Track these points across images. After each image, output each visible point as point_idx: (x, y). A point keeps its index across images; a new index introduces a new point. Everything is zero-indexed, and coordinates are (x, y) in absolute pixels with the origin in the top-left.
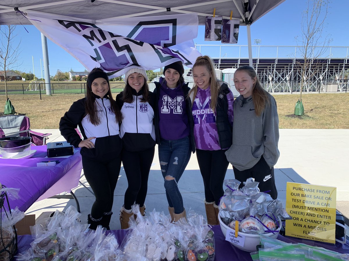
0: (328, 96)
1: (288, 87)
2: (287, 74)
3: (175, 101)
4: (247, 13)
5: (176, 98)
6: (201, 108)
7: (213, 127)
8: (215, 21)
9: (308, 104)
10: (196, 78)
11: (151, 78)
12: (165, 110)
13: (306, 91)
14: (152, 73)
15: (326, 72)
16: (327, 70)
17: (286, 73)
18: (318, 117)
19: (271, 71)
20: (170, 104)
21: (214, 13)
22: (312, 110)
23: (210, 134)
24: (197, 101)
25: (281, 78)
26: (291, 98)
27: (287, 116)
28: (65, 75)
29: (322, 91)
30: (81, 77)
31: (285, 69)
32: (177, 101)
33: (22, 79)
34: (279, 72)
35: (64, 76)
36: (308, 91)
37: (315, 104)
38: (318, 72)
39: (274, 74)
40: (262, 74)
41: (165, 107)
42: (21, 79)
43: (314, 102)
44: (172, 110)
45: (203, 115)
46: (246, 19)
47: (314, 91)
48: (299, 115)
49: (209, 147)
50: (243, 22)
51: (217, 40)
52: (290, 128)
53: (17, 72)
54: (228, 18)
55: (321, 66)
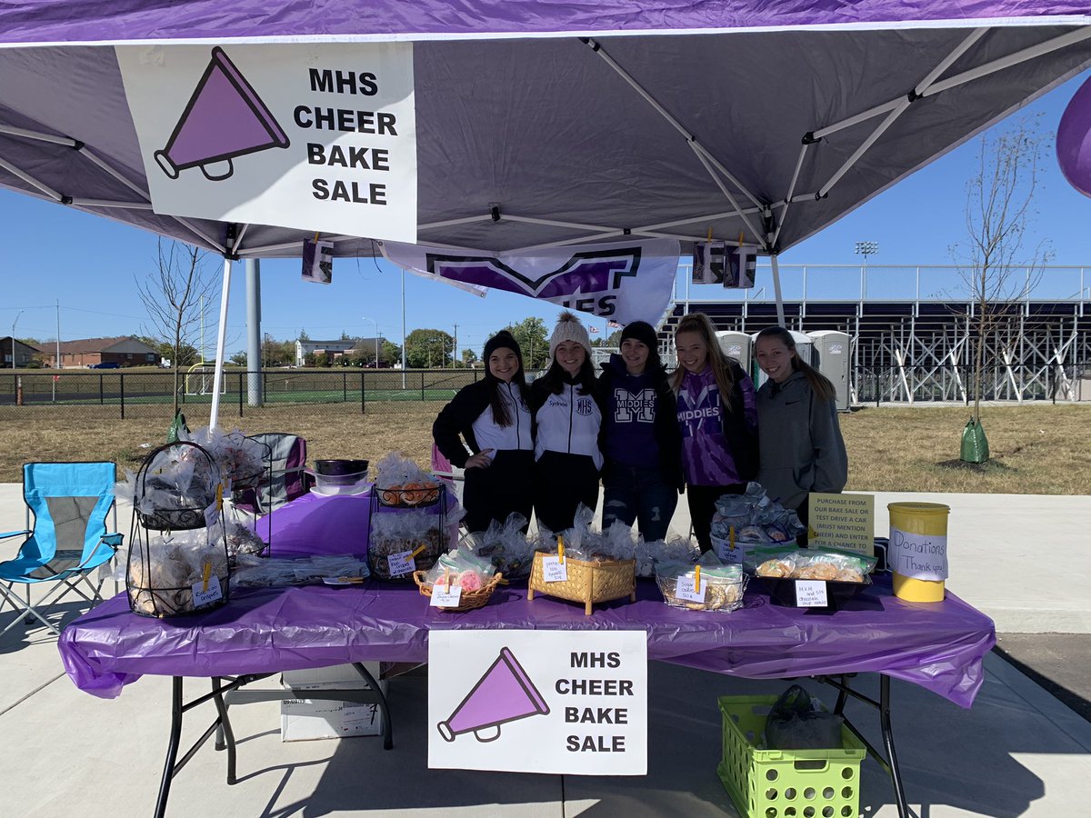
0: (1081, 412)
1: (958, 387)
2: (952, 347)
3: (641, 398)
4: (770, 235)
5: (644, 392)
6: (694, 407)
7: (718, 441)
8: (712, 249)
9: (1011, 433)
10: (683, 354)
11: (538, 358)
12: (623, 416)
13: (1014, 397)
14: (541, 344)
15: (1073, 341)
16: (1075, 333)
17: (949, 344)
18: (1031, 468)
19: (902, 337)
20: (630, 404)
21: (710, 236)
22: (1019, 449)
23: (712, 455)
24: (685, 394)
25: (934, 358)
26: (962, 418)
27: (940, 463)
28: (285, 348)
29: (1066, 398)
30: (329, 355)
31: (945, 330)
32: (644, 399)
33: (161, 361)
34: (928, 342)
35: (281, 352)
36: (1019, 396)
37: (1033, 435)
38: (1050, 341)
39: (910, 346)
40: (876, 347)
41: (623, 411)
42: (157, 361)
43: (1031, 427)
44: (635, 416)
45: (699, 419)
46: (769, 245)
47: (1041, 397)
48: (974, 462)
49: (711, 479)
50: (764, 250)
51: (716, 282)
52: (936, 492)
53: (148, 342)
54: (736, 244)
55: (1056, 323)
